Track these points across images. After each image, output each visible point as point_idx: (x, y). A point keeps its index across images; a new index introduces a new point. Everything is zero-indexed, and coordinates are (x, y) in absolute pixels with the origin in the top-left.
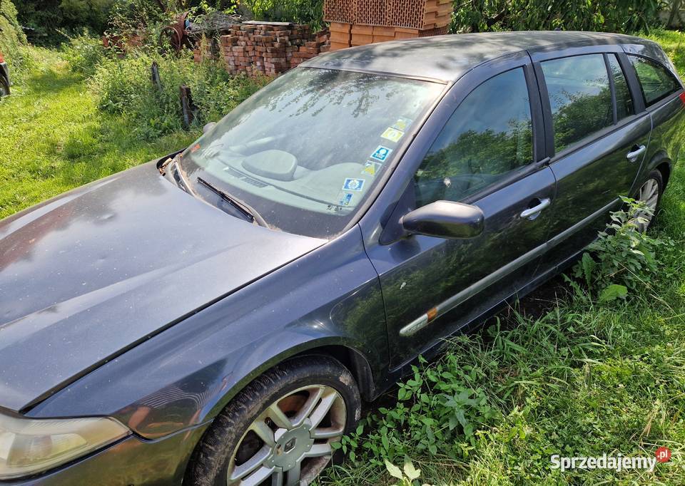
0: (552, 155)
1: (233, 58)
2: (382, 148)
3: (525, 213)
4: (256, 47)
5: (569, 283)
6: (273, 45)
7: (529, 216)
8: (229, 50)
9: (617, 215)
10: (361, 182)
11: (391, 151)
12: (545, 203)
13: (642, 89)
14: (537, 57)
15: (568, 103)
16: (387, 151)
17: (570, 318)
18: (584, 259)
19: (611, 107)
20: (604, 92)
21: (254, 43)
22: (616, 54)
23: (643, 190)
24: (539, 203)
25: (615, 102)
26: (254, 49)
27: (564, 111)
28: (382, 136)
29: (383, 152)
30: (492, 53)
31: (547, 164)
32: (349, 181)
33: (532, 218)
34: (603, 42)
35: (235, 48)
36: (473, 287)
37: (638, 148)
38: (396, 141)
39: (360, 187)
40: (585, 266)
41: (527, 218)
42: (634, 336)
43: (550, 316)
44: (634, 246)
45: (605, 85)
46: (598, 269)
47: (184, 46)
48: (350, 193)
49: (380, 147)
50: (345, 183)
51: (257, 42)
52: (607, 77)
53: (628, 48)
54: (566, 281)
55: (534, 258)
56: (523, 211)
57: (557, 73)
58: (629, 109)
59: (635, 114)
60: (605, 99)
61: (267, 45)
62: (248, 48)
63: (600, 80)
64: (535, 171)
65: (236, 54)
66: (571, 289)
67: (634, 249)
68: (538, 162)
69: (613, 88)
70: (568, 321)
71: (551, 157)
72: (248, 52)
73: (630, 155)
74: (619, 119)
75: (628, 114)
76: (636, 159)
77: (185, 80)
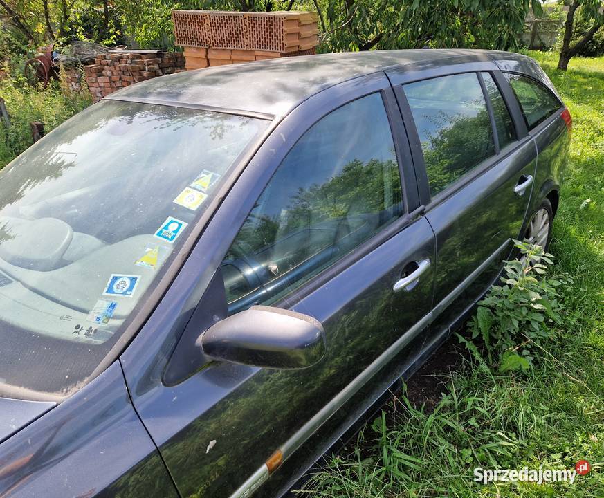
0: (427, 201)
1: (99, 90)
2: (172, 222)
3: (400, 284)
4: (122, 76)
5: (464, 344)
6: (141, 75)
7: (405, 287)
8: (94, 81)
9: (512, 265)
10: (134, 280)
11: (185, 225)
12: (424, 265)
13: (522, 110)
14: (396, 79)
15: (449, 126)
16: (180, 225)
17: (470, 403)
18: (479, 315)
19: (490, 130)
20: (481, 114)
21: (120, 73)
22: (491, 72)
23: (533, 221)
24: (417, 267)
25: (494, 124)
26: (120, 79)
27: (446, 136)
28: (175, 201)
29: (173, 227)
30: (336, 76)
31: (422, 213)
32: (115, 279)
33: (408, 289)
34: (474, 59)
35: (99, 79)
36: (337, 399)
37: (526, 180)
38: (194, 207)
39: (130, 289)
40: (481, 325)
41: (402, 291)
42: (548, 420)
43: (445, 400)
44: (533, 300)
45: (481, 107)
46: (496, 323)
47: (52, 78)
48: (114, 301)
49: (170, 219)
50: (108, 284)
51: (123, 72)
52: (482, 98)
53: (503, 64)
54: (460, 342)
55: (419, 332)
56: (397, 280)
57: (432, 95)
58: (511, 133)
59: (517, 139)
60: (484, 122)
61: (134, 74)
62: (114, 78)
63: (476, 102)
64: (406, 225)
65: (102, 85)
66: (468, 354)
67: (534, 303)
68: (410, 213)
69: (491, 109)
70: (469, 408)
71: (425, 205)
72: (114, 82)
73: (517, 188)
74: (501, 147)
75: (510, 141)
76: (524, 191)
77: (39, 115)
